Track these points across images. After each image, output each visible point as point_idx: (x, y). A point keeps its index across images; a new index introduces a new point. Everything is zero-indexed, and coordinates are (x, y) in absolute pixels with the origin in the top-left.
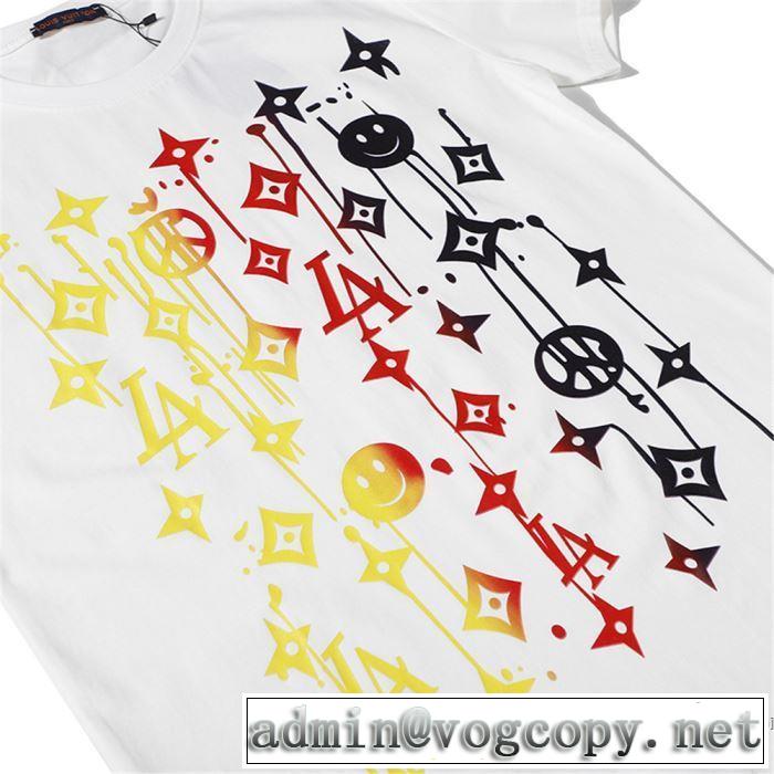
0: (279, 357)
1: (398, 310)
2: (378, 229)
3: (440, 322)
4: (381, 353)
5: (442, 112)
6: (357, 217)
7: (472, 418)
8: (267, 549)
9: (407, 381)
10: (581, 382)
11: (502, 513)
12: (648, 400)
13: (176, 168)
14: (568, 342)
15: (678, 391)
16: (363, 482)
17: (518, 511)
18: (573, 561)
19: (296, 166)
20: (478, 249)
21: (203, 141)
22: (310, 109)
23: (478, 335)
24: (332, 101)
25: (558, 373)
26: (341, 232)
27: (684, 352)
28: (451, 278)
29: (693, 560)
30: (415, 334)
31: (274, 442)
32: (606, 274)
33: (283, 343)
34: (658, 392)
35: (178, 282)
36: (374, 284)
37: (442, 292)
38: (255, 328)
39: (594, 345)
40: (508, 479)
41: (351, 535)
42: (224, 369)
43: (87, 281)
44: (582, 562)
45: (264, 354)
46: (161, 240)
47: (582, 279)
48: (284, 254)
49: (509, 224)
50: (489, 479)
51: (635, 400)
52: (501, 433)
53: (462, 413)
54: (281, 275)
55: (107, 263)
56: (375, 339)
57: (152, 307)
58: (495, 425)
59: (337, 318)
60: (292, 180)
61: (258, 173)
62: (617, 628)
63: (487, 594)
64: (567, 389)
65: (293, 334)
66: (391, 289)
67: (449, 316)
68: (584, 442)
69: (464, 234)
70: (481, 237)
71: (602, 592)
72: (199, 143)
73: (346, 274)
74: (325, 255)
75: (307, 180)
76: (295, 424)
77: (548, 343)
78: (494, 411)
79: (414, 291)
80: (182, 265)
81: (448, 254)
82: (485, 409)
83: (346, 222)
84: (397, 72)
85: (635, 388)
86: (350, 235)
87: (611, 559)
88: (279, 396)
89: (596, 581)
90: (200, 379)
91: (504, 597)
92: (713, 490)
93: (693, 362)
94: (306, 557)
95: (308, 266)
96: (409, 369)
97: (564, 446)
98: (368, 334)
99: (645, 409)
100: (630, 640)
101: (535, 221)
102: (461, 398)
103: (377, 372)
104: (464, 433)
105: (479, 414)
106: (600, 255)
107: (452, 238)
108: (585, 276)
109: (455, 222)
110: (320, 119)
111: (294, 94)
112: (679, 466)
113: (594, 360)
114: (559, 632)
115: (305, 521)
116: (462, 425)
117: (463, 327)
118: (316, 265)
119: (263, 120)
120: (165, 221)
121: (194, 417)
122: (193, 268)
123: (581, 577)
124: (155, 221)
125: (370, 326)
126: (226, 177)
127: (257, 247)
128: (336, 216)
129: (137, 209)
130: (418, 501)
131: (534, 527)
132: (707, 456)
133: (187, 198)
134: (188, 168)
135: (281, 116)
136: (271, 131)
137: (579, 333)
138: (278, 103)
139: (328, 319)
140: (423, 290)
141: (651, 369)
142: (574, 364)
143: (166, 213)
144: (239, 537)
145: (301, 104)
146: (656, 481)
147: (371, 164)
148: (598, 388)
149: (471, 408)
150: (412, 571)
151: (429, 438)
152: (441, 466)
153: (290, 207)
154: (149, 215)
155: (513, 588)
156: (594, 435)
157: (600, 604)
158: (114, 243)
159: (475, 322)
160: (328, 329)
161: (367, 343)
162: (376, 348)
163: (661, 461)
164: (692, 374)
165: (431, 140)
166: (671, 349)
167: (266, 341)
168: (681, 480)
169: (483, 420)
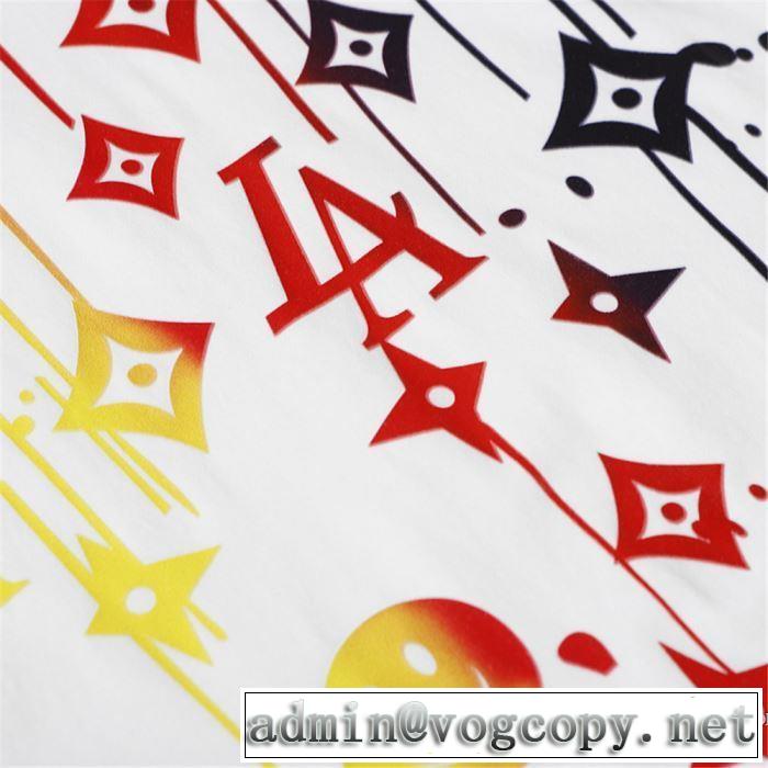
0: (157, 395)
1: (452, 267)
2: (397, 80)
3: (560, 292)
4: (414, 373)
6: (343, 57)
7: (656, 526)
9: (484, 439)
20: (643, 116)
23: (659, 317)
26: (309, 93)
28: (580, 187)
33: (168, 359)
36: (391, 209)
38: (94, 325)
45: (119, 390)
48: (167, 150)
49: (716, 54)
52: (735, 561)
53: (630, 514)
54: (162, 198)
56: (398, 339)
65: (192, 337)
66: (432, 219)
67: (580, 278)
69: (607, 83)
70: (648, 89)
73: (322, 189)
74: (269, 146)
78: (713, 505)
79: (489, 221)
81: (571, 129)
82: (690, 501)
83: (317, 70)
86: (327, 98)
88: (157, 491)
95: (227, 175)
96: (489, 409)
98: (380, 330)
102: (624, 476)
103: (407, 419)
104: (641, 564)
105: (674, 513)
107: (578, 93)
109: (584, 56)
116: (631, 544)
117: (617, 301)
118: (248, 172)
125: (386, 310)
127: (99, 136)
128: (292, 56)
139: (278, 297)
140: (512, 218)
149: (653, 500)
152: (585, 652)
153: (180, 40)
161: (379, 351)
162: (404, 363)
167: (124, 357)
169: (685, 529)
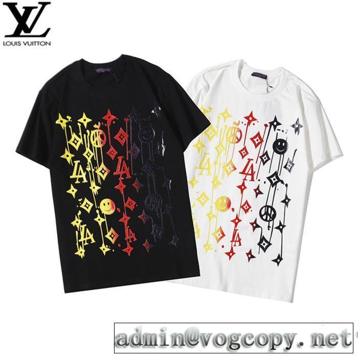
0: (229, 171)
1: (252, 180)
2: (264, 163)
3: (256, 188)
5: (296, 150)
6: (263, 158)
8: (199, 198)
9: (242, 192)
10: (264, 217)
11: (233, 224)
12: (271, 229)
13: (247, 121)
14: (270, 209)
15: (277, 232)
16: (221, 201)
17: (236, 226)
18: (235, 240)
19: (265, 140)
20: (274, 182)
21: (256, 120)
22: (278, 130)
23: (259, 195)
24: (283, 131)
25: (263, 212)
26: (259, 158)
27: (284, 226)
28: (265, 182)
29: (250, 256)
30: (251, 186)
31: (215, 183)
32: (287, 204)
33: (232, 169)
34: (274, 229)
35: (228, 142)
36: (254, 172)
37: (261, 184)
38: (231, 161)
39: (273, 213)
40: (240, 221)
41: (211, 207)
42: (220, 165)
43: (216, 129)
44: (236, 241)
45: (228, 168)
46: (233, 132)
47: (283, 202)
48: (247, 153)
49: (282, 182)
50: (237, 218)
51: (269, 227)
52: (246, 213)
53: (244, 205)
54: (243, 157)
55: (222, 129)
56: (245, 181)
57: (220, 143)
58: (246, 211)
59: (243, 173)
60: (262, 141)
61: (258, 134)
62: (231, 254)
63: (220, 233)
64: (261, 216)
65: (235, 169)
66: (255, 176)
67: (258, 188)
68: (255, 225)
69: (275, 177)
70: (276, 180)
71: (234, 248)
72: (255, 120)
73: (252, 166)
74: (252, 160)
75: (264, 143)
76: (220, 184)
77: (267, 207)
78: (248, 209)
79: (258, 179)
80: (231, 141)
82: (248, 207)
84: (298, 134)
85: (271, 225)
86: (259, 160)
87: (240, 245)
88: (223, 177)
89: (235, 245)
90: (215, 163)
91: (221, 235)
92: (265, 250)
93: (283, 229)
94: (203, 204)
95: (248, 159)
96: (244, 191)
97: (252, 224)
98: (245, 179)
99: (269, 229)
100: (230, 257)
101: (287, 185)
102: (247, 202)
103: (240, 187)
104: (241, 209)
105: (246, 207)
106: (289, 200)
107: (272, 176)
108: (284, 201)
109: (276, 174)
110: (277, 133)
111: (279, 124)
112: (264, 242)
113: (270, 216)
114: (223, 247)
115: (208, 199)
116: (242, 207)
117: (258, 192)
118: (250, 160)
119: (269, 125)
120: (237, 130)
121: (209, 169)
122: (232, 143)
123: (234, 243)
124: (235, 128)
126: (253, 130)
127: (245, 148)
128: (261, 154)
129: (235, 123)
130: (225, 211)
131: (235, 231)
132: (270, 244)
133: (243, 128)
134: (249, 123)
135: (272, 126)
136: (268, 128)
137: (273, 209)
138: (275, 124)
139: (241, 171)
140: (259, 180)
141: (277, 224)
142: (266, 213)
143: (238, 128)
144: (197, 193)
145: (278, 127)
146: (258, 241)
147: (275, 150)
148: (266, 220)
150: (213, 220)
151: (236, 205)
152: (233, 210)
153: (256, 146)
154: (235, 126)
155: (224, 235)
156: (258, 226)
157: (232, 248)
158: (226, 126)
159: (261, 193)
160: (240, 173)
161: (243, 181)
162: (244, 183)
163: (263, 239)
164: (281, 231)
165: (288, 154)
166: (283, 224)
167: (230, 166)
168: (262, 244)
169: (246, 209)
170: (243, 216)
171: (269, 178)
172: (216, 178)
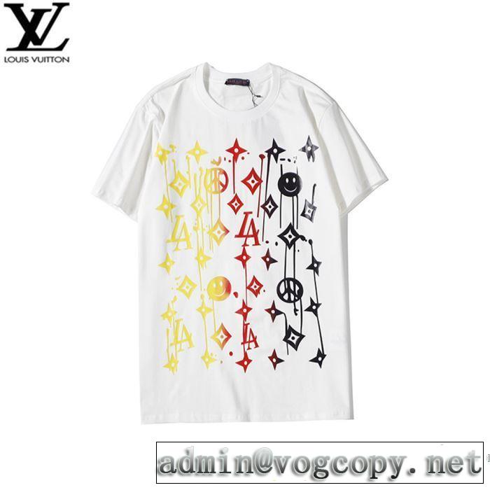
0: (219, 236)
1: (257, 243)
2: (270, 215)
3: (264, 255)
4: (244, 252)
5: (315, 185)
6: (267, 207)
7: (253, 287)
8: (180, 287)
9: (244, 265)
10: (286, 297)
11: (241, 317)
12: (299, 313)
13: (232, 155)
14: (291, 283)
15: (309, 316)
16: (214, 285)
17: (245, 319)
18: (248, 340)
19: (264, 179)
20: (290, 240)
21: (245, 151)
22: (281, 160)
23: (271, 265)
24: (289, 160)
25: (282, 290)
26: (261, 208)
27: (318, 305)
28: (277, 244)
29: (275, 360)
30: (256, 253)
31: (201, 259)
32: (316, 270)
33: (223, 232)
34: (304, 312)
35: (209, 194)
36: (257, 231)
37: (271, 246)
38: (219, 221)
39: (297, 288)
40: (249, 309)
41: (202, 297)
42: (203, 230)
43: (187, 177)
44: (250, 342)
45: (215, 233)
46: (213, 177)
47: (309, 268)
48: (241, 204)
49: (303, 238)
50: (244, 305)
51: (296, 310)
52: (256, 296)
53: (251, 284)
54: (236, 211)
55: (195, 175)
56: (246, 247)
57: (197, 197)
58: (256, 293)
59: (241, 235)
60: (260, 181)
61: (253, 172)
62: (245, 362)
63: (222, 333)
64: (281, 296)
65: (227, 231)
66: (260, 236)
67: (268, 254)
68: (274, 312)
69: (290, 233)
70: (293, 237)
71: (248, 352)
73: (252, 223)
74: (251, 213)
75: (263, 185)
76: (209, 258)
77: (287, 280)
78: (259, 289)
79: (265, 241)
80: (213, 190)
82: (258, 287)
83: (264, 206)
84: (313, 161)
85: (298, 307)
86: (262, 210)
87: (257, 346)
88: (211, 247)
89: (249, 348)
90: (196, 229)
91: (225, 337)
92: (296, 347)
93: (318, 310)
94: (188, 295)
95: (245, 213)
96: (247, 263)
97: (269, 311)
98: (245, 245)
99: (296, 314)
100: (245, 368)
101: (310, 242)
102: (254, 279)
103: (239, 258)
104: (248, 290)
105: (255, 287)
106: (319, 264)
107: (286, 232)
108: (311, 267)
109: (291, 227)
110: (281, 165)
111: (281, 151)
112: (292, 335)
113: (294, 293)
114: (231, 354)
115: (194, 285)
116: (248, 288)
117: (269, 260)
118: (247, 214)
119: (266, 155)
120: (218, 171)
121: (187, 239)
122: (216, 192)
123: (246, 346)
124: (215, 170)
125: (247, 243)
126: (243, 168)
127: (236, 197)
128: (262, 202)
129: (214, 162)
130: (224, 299)
131: (246, 326)
132: (301, 337)
133: (227, 167)
134: (235, 158)
135: (272, 156)
136: (266, 160)
137: (296, 282)
138: (275, 151)
139: (238, 233)
140: (267, 242)
141: (306, 304)
142: (288, 290)
143: (220, 169)
144: (176, 279)
145: (281, 156)
146: (284, 335)
147: (283, 192)
148: (289, 301)
150: (209, 316)
151: (239, 285)
152: (236, 294)
153: (253, 191)
154: (215, 166)
155: (229, 336)
156: (278, 313)
157: (246, 354)
158: (201, 169)
159: (273, 261)
160: (236, 236)
161: (243, 247)
162: (244, 250)
163: (289, 330)
164: (315, 312)
165: (305, 194)
166: (316, 302)
167: (219, 229)
168: (290, 339)
169: (255, 289)
170: (252, 301)
171: (281, 236)
172: (200, 251)
